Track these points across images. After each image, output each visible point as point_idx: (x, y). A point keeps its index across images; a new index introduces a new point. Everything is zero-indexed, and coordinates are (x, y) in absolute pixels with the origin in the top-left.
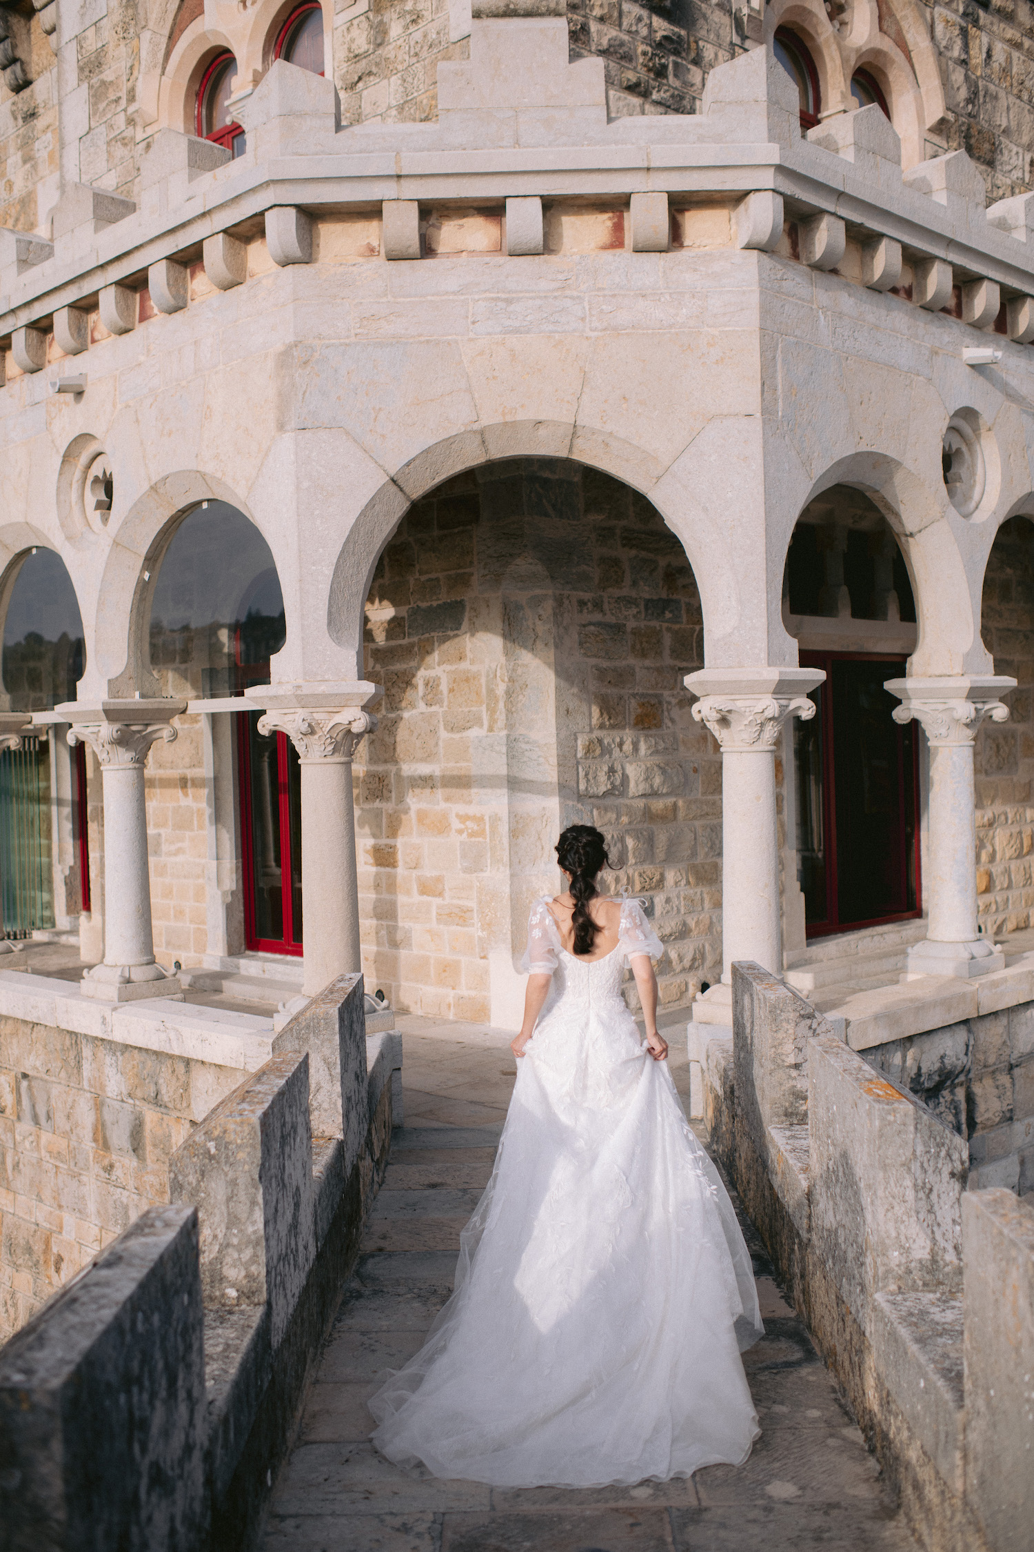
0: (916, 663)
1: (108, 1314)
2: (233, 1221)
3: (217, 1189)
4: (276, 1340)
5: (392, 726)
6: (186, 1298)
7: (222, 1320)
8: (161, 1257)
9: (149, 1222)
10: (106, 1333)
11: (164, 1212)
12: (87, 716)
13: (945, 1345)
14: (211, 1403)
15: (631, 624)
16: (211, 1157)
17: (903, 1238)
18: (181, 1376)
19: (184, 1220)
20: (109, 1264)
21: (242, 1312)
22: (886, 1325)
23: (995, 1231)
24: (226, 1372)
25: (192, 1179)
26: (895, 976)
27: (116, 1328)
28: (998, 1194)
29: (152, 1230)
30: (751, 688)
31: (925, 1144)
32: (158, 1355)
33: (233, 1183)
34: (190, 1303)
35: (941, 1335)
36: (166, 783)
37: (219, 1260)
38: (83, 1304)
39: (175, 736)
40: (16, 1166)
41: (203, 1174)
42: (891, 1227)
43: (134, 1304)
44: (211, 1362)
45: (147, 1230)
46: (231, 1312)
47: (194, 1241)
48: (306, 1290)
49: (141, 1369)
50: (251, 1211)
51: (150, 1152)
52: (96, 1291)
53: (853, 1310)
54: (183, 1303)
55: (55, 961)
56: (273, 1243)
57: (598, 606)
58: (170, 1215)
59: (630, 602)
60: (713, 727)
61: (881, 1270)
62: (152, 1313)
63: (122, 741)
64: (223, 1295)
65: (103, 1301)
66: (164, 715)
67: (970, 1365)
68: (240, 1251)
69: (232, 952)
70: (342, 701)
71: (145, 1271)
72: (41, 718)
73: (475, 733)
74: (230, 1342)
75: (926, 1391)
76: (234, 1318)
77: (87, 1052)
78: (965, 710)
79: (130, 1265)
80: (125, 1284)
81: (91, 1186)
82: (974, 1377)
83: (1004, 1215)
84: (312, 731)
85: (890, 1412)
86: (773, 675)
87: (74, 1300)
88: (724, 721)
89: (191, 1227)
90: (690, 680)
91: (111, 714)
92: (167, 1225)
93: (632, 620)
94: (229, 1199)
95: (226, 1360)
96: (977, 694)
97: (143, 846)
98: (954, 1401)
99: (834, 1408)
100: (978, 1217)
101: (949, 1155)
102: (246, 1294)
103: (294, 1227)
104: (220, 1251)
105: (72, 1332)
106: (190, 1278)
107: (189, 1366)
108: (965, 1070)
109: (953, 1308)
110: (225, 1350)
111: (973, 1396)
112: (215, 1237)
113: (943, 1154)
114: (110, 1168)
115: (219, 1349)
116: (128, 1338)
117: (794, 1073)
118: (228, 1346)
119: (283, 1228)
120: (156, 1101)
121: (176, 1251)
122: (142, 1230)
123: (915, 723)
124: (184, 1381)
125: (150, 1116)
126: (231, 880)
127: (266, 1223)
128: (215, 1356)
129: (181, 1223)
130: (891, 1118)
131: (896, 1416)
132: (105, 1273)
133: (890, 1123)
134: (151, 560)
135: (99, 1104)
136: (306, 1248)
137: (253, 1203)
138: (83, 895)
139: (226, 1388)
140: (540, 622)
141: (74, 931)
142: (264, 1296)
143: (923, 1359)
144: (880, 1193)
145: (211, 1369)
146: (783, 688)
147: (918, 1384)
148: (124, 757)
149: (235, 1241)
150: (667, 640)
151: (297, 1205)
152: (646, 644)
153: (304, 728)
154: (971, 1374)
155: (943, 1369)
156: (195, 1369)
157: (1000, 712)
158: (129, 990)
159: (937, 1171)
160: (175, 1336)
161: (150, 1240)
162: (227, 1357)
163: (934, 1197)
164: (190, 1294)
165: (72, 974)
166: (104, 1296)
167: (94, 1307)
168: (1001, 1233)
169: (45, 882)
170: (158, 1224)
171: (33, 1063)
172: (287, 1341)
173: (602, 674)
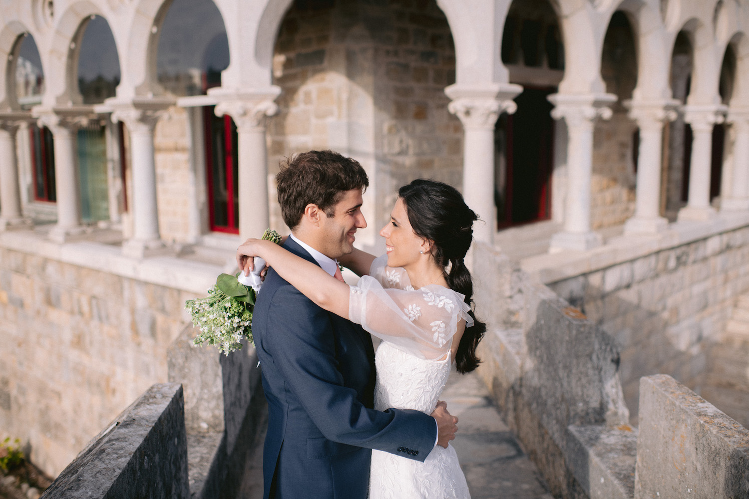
0: (563, 86)
1: (124, 462)
2: (204, 385)
3: (195, 367)
4: (229, 450)
5: (285, 116)
6: (176, 440)
7: (199, 442)
8: (160, 419)
9: (153, 395)
10: (122, 475)
11: (162, 388)
12: (123, 106)
13: (614, 458)
14: (193, 495)
15: (413, 64)
16: (191, 349)
17: (585, 396)
18: (174, 487)
19: (174, 394)
20: (126, 424)
21: (210, 437)
22: (576, 445)
23: (668, 402)
24: (201, 474)
25: (180, 361)
26: (545, 250)
27: (130, 469)
28: (664, 379)
29: (155, 400)
30: (483, 95)
31: (600, 344)
32: (158, 479)
33: (204, 364)
34: (179, 443)
35: (610, 452)
36: (168, 150)
37: (197, 407)
38: (108, 454)
39: (170, 118)
40: (91, 343)
41: (186, 358)
42: (579, 391)
43: (141, 452)
44: (193, 468)
45: (151, 400)
46: (204, 437)
47: (181, 405)
48: (245, 420)
49: (148, 491)
50: (215, 380)
51: (160, 336)
52: (117, 444)
53: (550, 432)
54: (174, 443)
55: (111, 238)
56: (228, 396)
57: (396, 53)
58: (166, 390)
59: (412, 52)
60: (461, 115)
61: (572, 414)
62: (154, 455)
63: (143, 119)
64: (199, 427)
65: (121, 452)
66: (164, 106)
67: (640, 476)
68: (209, 402)
69: (203, 233)
70: (262, 97)
71: (149, 429)
72: (99, 109)
73: (330, 120)
74: (204, 456)
75: (605, 484)
76: (206, 440)
77: (126, 285)
78: (590, 112)
79: (140, 425)
80: (135, 439)
81: (130, 353)
82: (643, 483)
83: (672, 393)
84: (245, 114)
85: (575, 490)
86: (495, 88)
87: (102, 451)
88: (468, 113)
89: (179, 396)
90: (449, 91)
91: (137, 105)
92: (164, 397)
93: (414, 62)
94: (202, 373)
95: (202, 468)
96: (597, 104)
97: (154, 179)
98: (627, 493)
99: (536, 484)
100: (653, 392)
101: (611, 350)
102: (213, 426)
103: (239, 386)
104: (197, 402)
105: (98, 475)
106: (179, 428)
107: (178, 480)
108: (581, 299)
109: (613, 435)
110: (201, 461)
111: (641, 493)
112: (194, 394)
113: (608, 349)
114: (139, 344)
115: (197, 460)
116: (138, 474)
117: (509, 300)
118: (202, 458)
119: (233, 387)
120: (163, 310)
121: (169, 413)
122: (148, 400)
123: (563, 119)
124: (176, 490)
125: (160, 319)
126: (203, 197)
127: (224, 387)
128: (195, 465)
129: (172, 395)
130: (582, 329)
131: (579, 494)
132: (123, 431)
133: (582, 333)
134: (157, 21)
135: (133, 311)
136: (245, 396)
137: (216, 375)
138: (124, 203)
139: (202, 485)
140: (365, 61)
141: (120, 222)
142: (222, 427)
143: (603, 467)
144: (574, 371)
145: (193, 473)
146: (501, 96)
147: (599, 480)
148: (144, 129)
149: (206, 397)
150: (431, 74)
151: (240, 373)
152: (421, 74)
153: (241, 112)
154: (641, 480)
155: (616, 473)
156: (183, 481)
157: (607, 113)
158: (148, 253)
159: (605, 359)
160: (170, 465)
161: (153, 407)
162: (202, 465)
163: (602, 373)
164: (179, 437)
165: (117, 244)
166: (122, 449)
167: (115, 456)
168: (673, 404)
169: (105, 197)
170: (158, 396)
171: (98, 290)
172: (236, 449)
173: (397, 91)
